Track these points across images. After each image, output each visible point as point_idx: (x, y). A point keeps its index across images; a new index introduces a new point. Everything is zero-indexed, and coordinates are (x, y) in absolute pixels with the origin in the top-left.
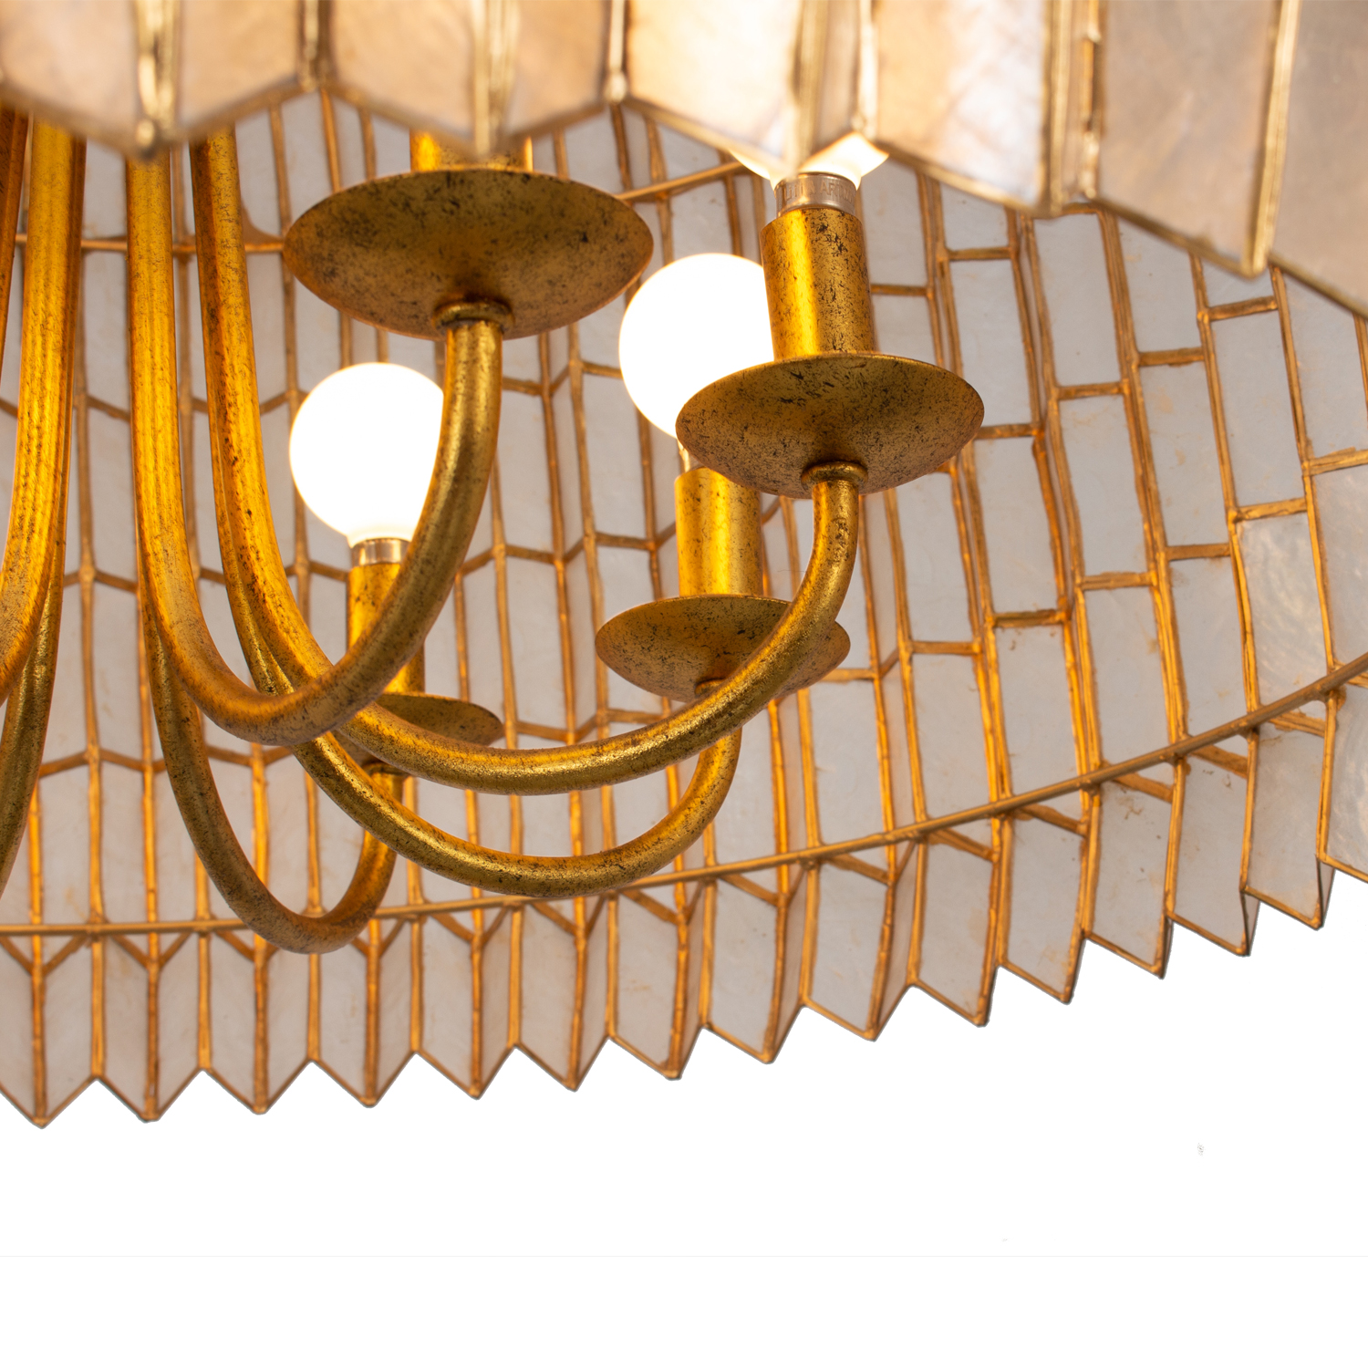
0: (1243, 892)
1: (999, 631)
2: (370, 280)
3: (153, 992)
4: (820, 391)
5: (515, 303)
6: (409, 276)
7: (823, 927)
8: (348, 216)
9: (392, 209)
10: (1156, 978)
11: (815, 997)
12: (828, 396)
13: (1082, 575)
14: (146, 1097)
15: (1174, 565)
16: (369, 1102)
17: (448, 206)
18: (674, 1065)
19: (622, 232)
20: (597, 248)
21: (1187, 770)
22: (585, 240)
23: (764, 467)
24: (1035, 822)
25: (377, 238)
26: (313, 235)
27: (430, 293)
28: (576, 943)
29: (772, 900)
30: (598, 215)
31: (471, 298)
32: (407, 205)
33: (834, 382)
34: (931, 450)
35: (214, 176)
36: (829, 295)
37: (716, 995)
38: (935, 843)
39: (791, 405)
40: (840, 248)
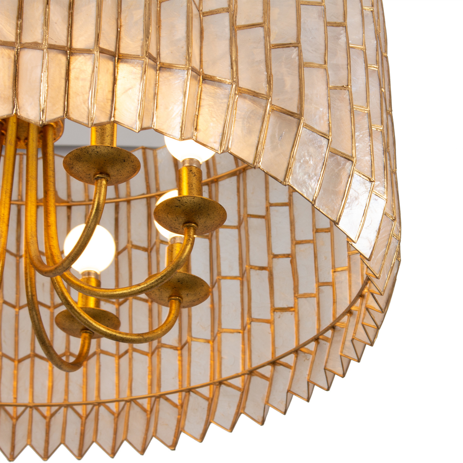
0: (325, 369)
1: (275, 313)
2: (80, 169)
3: (14, 427)
4: (184, 204)
5: (111, 175)
6: (88, 168)
7: (219, 402)
8: (76, 155)
9: (85, 153)
10: (307, 402)
11: (215, 420)
12: (186, 205)
13: (298, 293)
14: (10, 454)
15: (320, 287)
16: (79, 458)
17: (96, 153)
18: (173, 446)
19: (133, 160)
20: (127, 163)
21: (318, 343)
22: (124, 161)
23: (173, 224)
24: (281, 367)
25: (82, 159)
26: (69, 159)
27: (93, 172)
28: (147, 415)
29: (207, 399)
30: (127, 156)
31: (101, 173)
32: (88, 152)
33: (187, 202)
34: (213, 221)
35: (48, 160)
36: (191, 185)
37: (187, 422)
38: (253, 376)
39: (178, 207)
40: (195, 175)
